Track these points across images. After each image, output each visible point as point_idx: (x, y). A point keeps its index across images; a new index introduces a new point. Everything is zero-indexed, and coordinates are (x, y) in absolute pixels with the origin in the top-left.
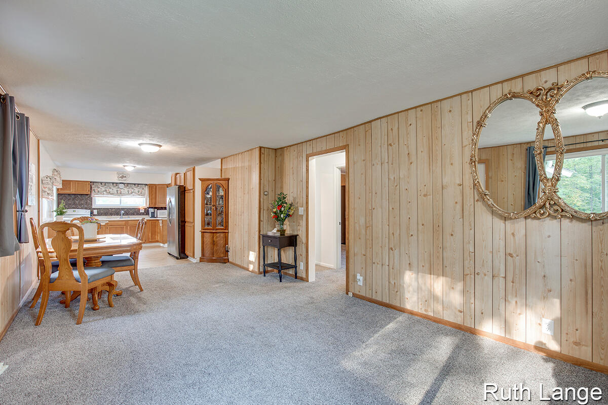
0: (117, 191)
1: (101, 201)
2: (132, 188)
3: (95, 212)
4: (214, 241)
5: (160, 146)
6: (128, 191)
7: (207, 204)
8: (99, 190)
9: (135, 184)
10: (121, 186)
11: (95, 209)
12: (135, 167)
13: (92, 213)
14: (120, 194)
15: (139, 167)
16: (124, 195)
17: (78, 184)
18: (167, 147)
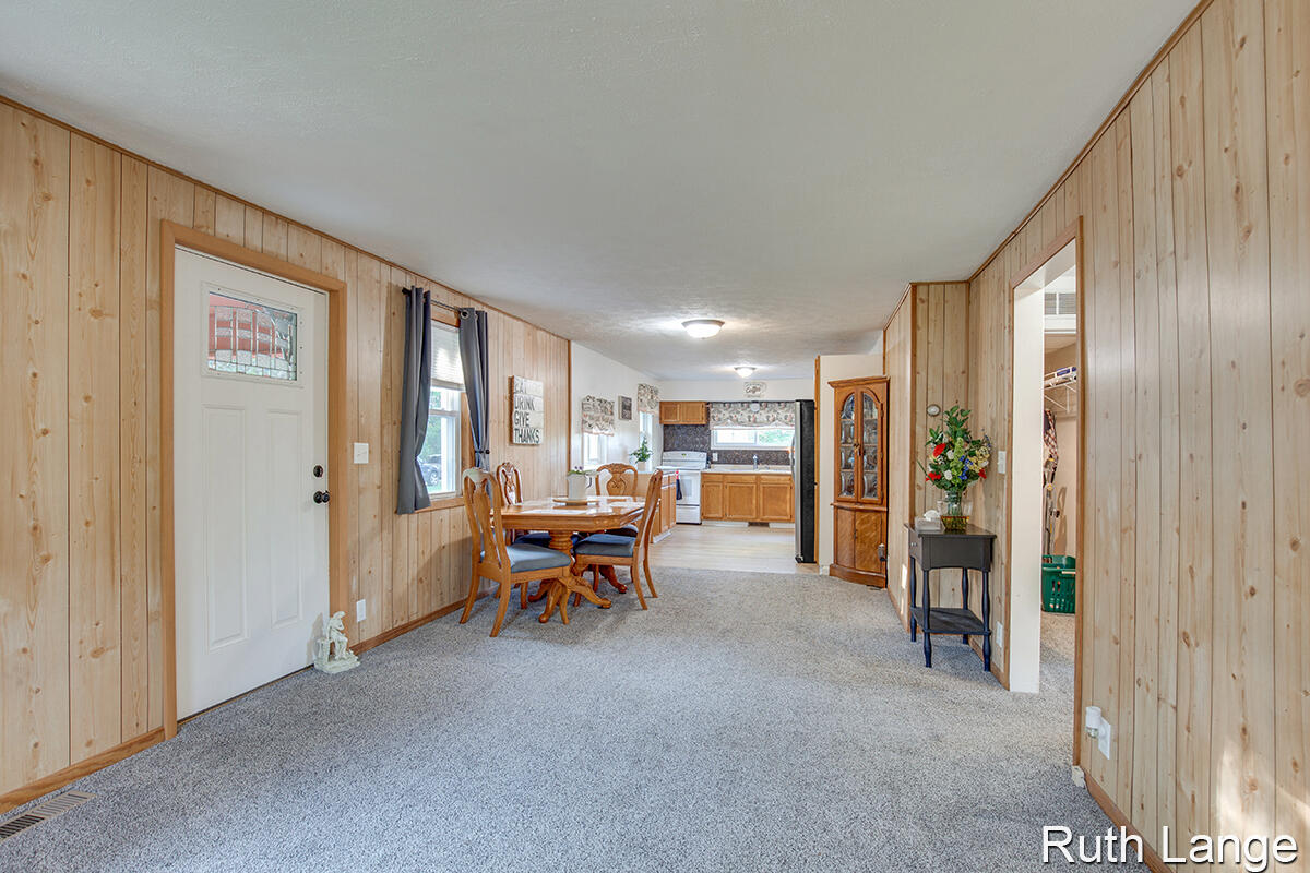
0: (749, 417)
1: (726, 436)
2: (775, 411)
3: (715, 457)
4: (855, 531)
5: (721, 323)
6: (768, 417)
7: (846, 442)
8: (721, 416)
9: (779, 403)
10: (755, 407)
11: (715, 451)
12: (754, 369)
13: (709, 459)
14: (754, 423)
15: (760, 368)
16: (761, 424)
17: (688, 408)
18: (733, 325)
